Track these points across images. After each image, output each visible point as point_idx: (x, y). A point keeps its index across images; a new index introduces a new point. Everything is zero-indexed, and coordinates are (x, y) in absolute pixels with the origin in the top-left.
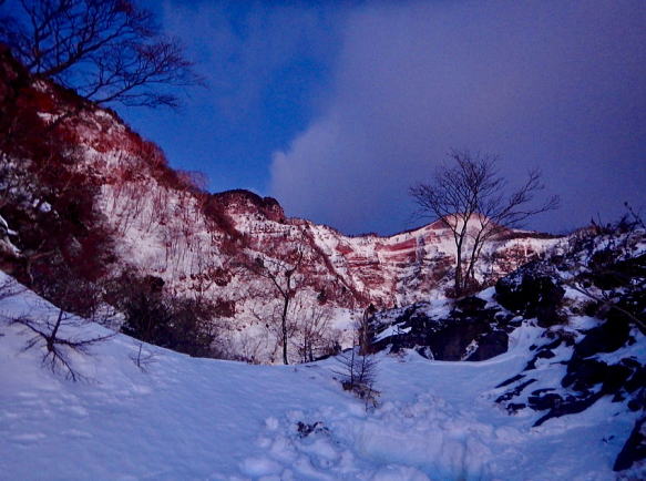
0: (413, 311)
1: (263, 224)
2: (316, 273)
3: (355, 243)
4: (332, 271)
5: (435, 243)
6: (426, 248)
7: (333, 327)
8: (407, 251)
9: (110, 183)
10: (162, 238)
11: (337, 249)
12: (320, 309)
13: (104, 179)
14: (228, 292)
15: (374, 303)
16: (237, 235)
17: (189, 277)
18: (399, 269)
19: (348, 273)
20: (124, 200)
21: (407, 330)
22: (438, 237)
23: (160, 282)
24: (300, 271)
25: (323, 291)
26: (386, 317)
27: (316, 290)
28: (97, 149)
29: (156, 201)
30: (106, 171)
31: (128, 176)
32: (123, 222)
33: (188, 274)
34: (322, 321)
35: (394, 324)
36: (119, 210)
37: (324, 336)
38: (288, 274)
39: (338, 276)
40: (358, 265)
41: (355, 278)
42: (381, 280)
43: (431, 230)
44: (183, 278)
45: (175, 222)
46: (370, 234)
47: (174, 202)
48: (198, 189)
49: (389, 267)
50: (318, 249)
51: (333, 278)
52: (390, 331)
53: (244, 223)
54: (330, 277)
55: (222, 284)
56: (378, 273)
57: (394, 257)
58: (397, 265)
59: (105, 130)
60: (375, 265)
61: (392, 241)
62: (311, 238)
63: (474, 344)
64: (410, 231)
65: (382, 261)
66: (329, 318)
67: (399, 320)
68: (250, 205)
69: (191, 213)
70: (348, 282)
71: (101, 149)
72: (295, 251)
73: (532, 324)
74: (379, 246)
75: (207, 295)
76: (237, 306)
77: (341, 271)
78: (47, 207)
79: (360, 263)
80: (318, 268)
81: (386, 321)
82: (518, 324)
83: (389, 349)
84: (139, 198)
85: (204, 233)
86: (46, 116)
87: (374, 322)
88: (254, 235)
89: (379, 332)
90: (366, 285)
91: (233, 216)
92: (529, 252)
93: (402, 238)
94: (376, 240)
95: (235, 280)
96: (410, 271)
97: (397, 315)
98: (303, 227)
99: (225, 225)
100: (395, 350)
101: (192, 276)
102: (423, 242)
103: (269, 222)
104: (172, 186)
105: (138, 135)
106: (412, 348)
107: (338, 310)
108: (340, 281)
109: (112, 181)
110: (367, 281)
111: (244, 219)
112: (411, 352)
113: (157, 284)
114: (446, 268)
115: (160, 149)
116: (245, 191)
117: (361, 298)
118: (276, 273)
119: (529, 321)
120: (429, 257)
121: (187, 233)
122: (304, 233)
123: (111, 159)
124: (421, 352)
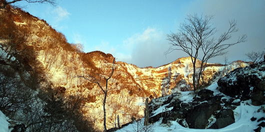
0: (172, 98)
1: (106, 64)
2: (128, 83)
3: (143, 70)
4: (135, 82)
5: (175, 69)
6: (172, 72)
7: (136, 105)
8: (165, 73)
9: (43, 49)
10: (65, 71)
11: (136, 73)
12: (130, 98)
13: (41, 48)
14: (93, 92)
15: (152, 94)
16: (96, 69)
17: (76, 86)
18: (161, 81)
19: (141, 83)
20: (49, 56)
21: (170, 109)
22: (177, 67)
23: (64, 89)
24: (122, 82)
25: (131, 90)
26: (158, 101)
27: (129, 90)
28: (38, 36)
29: (63, 56)
30: (41, 45)
31: (51, 46)
32: (49, 65)
33: (76, 85)
34: (131, 102)
35: (162, 105)
36: (47, 60)
37: (132, 109)
38: (117, 84)
39: (137, 84)
40: (145, 79)
41: (144, 85)
42: (155, 85)
43: (174, 64)
44: (74, 87)
45: (70, 64)
46: (149, 67)
47: (70, 56)
48: (79, 51)
49: (157, 80)
50: (129, 74)
51: (135, 85)
52: (161, 110)
53: (99, 64)
54: (134, 84)
55: (90, 89)
56: (153, 82)
57: (159, 76)
58: (161, 79)
59: (41, 29)
60: (152, 79)
61: (158, 69)
62: (126, 69)
63: (212, 117)
64: (165, 65)
65: (155, 77)
66: (134, 101)
67: (165, 103)
68: (101, 57)
69: (77, 61)
70: (141, 86)
71: (40, 36)
72: (120, 75)
73: (247, 104)
74: (153, 72)
75: (84, 93)
76: (97, 98)
77: (138, 82)
78: (14, 59)
79: (146, 78)
80: (129, 81)
81: (158, 104)
82: (238, 104)
83: (161, 121)
84: (55, 55)
85: (82, 69)
86: (17, 23)
87: (152, 104)
88: (103, 69)
89: (155, 110)
90: (148, 87)
91: (95, 62)
92: (214, 72)
93: (162, 68)
94: (152, 69)
95: (95, 87)
96: (166, 81)
97: (164, 100)
98: (123, 65)
99: (91, 65)
100: (164, 122)
101: (78, 86)
102: (170, 69)
103: (109, 64)
104: (69, 50)
105: (55, 30)
106: (174, 120)
107: (138, 98)
108: (138, 86)
109: (45, 49)
110: (149, 86)
111: (99, 62)
112: (174, 123)
113: (63, 90)
114: (181, 80)
115: (64, 36)
116: (99, 52)
117: (147, 93)
118: (112, 84)
119: (245, 102)
120: (173, 75)
121: (76, 69)
122: (123, 68)
123: (44, 40)
124: (180, 123)
